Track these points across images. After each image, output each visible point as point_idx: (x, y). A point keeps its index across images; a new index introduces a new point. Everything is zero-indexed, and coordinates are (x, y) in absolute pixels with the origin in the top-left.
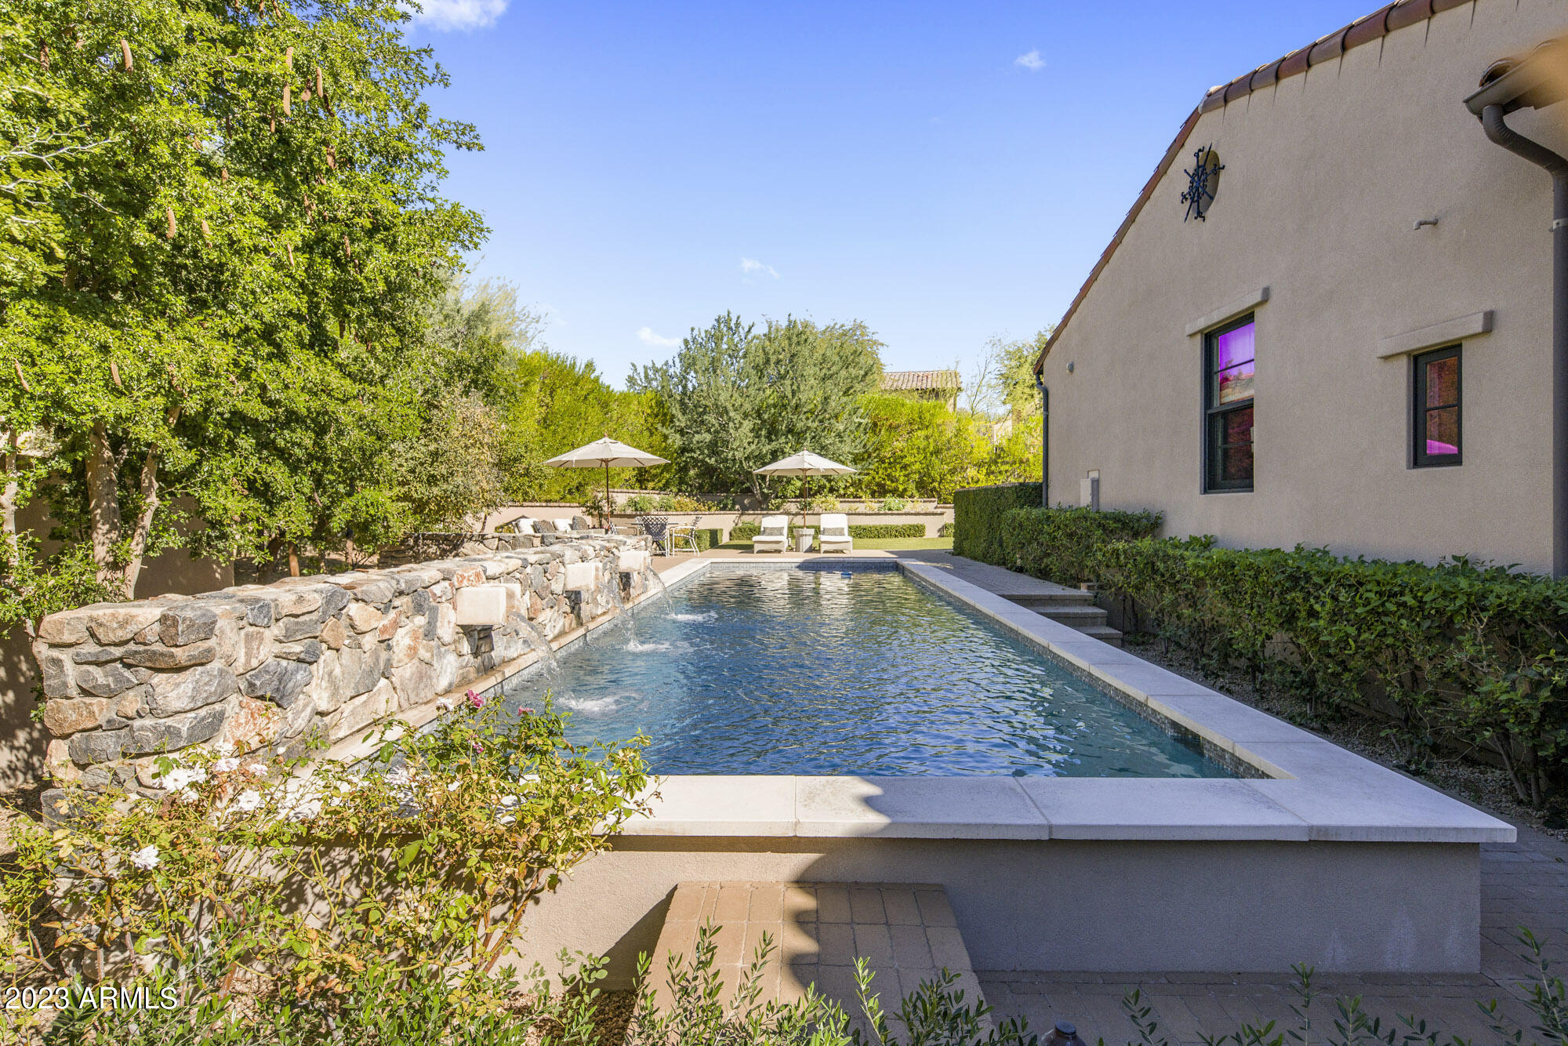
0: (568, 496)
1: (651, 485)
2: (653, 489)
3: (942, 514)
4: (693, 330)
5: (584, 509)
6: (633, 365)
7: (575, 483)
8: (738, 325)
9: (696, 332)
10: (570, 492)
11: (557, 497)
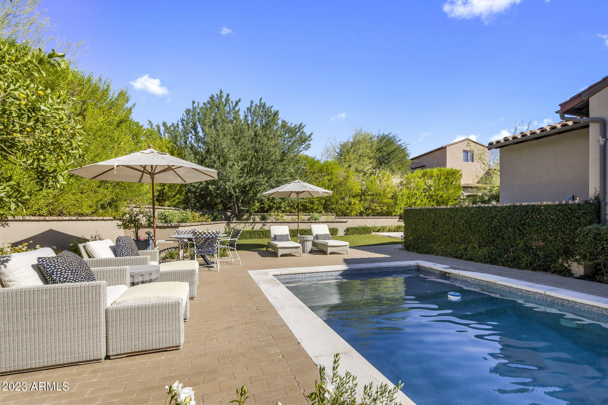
0: (101, 211)
1: (167, 203)
2: (169, 206)
3: (346, 222)
4: (194, 102)
5: (120, 223)
6: (150, 122)
7: (108, 199)
8: (227, 100)
9: (196, 105)
10: (103, 207)
11: (89, 211)
